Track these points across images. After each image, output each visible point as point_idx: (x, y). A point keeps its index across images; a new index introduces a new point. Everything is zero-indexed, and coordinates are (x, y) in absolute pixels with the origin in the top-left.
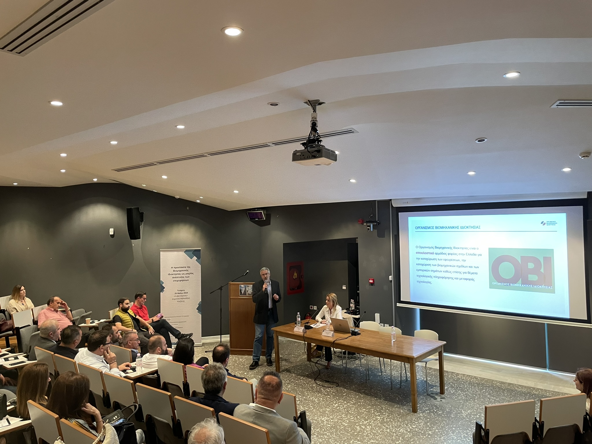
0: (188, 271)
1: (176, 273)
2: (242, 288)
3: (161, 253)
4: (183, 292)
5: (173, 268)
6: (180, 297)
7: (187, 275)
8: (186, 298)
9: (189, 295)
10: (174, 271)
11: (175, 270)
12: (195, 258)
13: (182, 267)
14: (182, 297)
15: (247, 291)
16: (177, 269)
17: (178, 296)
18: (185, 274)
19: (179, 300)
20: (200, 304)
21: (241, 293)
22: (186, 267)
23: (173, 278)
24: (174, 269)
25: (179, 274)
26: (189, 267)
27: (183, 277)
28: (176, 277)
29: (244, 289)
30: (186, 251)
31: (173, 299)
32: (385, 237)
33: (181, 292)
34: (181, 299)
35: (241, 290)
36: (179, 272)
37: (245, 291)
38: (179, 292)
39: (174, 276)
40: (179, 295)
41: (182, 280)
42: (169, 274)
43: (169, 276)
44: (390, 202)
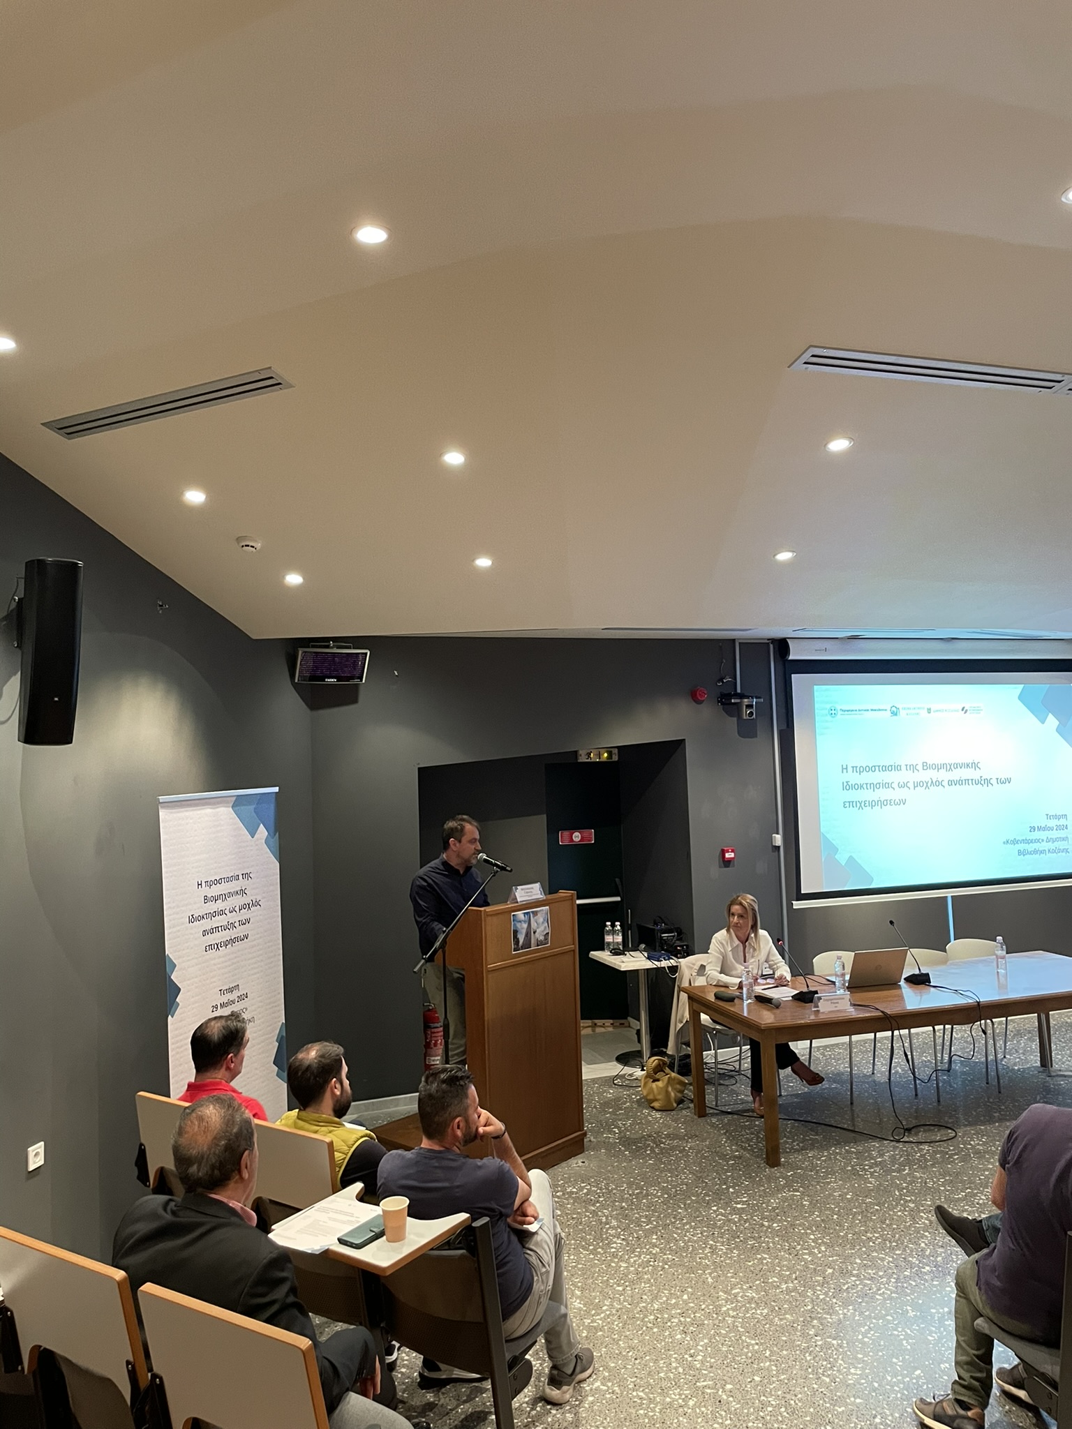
0: (244, 892)
1: (212, 907)
2: (520, 922)
3: (161, 813)
4: (235, 995)
5: (204, 885)
7: (245, 914)
9: (252, 1007)
10: (206, 899)
11: (210, 893)
12: (262, 831)
13: (229, 879)
15: (534, 933)
16: (216, 891)
18: (237, 909)
20: (282, 1037)
21: (517, 941)
22: (241, 877)
23: (205, 933)
24: (207, 891)
25: (222, 913)
26: (246, 876)
27: (233, 926)
28: (213, 931)
29: (525, 926)
30: (238, 804)
32: (756, 737)
33: (230, 997)
35: (516, 932)
36: (220, 905)
37: (528, 935)
38: (224, 999)
39: (207, 924)
41: (232, 941)
42: (192, 919)
43: (192, 928)
44: (771, 646)
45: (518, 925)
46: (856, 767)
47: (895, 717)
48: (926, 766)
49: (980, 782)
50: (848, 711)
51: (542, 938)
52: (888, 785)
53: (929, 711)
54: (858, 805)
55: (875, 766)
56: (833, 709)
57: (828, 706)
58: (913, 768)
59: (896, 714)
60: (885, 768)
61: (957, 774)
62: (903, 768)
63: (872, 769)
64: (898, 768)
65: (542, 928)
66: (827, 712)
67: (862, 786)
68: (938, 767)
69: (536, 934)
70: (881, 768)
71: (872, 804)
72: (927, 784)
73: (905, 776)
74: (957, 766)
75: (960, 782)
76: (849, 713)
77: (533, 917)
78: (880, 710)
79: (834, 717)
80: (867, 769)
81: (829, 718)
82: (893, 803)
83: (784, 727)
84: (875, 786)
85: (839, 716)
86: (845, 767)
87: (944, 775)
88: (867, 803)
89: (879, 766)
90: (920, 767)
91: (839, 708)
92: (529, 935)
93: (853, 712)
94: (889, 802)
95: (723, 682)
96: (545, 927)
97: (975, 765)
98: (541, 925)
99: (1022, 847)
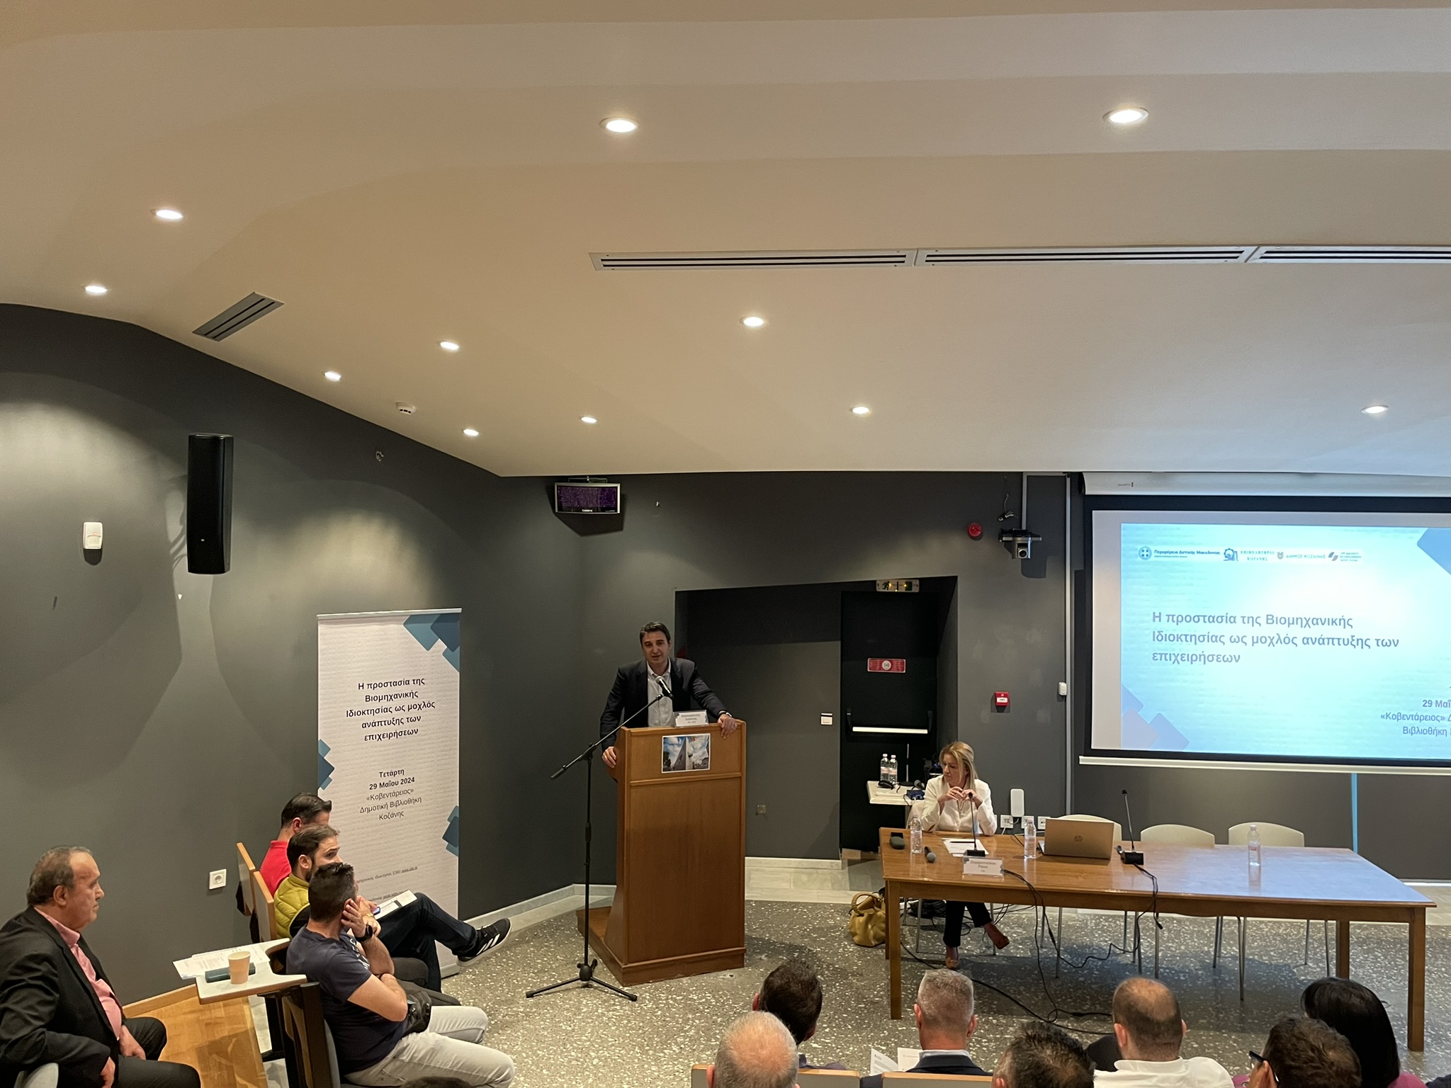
0: (414, 695)
1: (374, 705)
2: (673, 745)
3: (321, 628)
4: (398, 778)
5: (366, 686)
6: (388, 800)
7: (414, 713)
8: (409, 801)
9: (417, 789)
10: (368, 698)
11: (372, 693)
12: (440, 645)
13: (395, 684)
14: (394, 799)
15: (690, 756)
16: (380, 692)
17: (381, 796)
18: (406, 708)
19: (384, 812)
20: (455, 817)
21: (668, 762)
22: (411, 682)
23: (364, 726)
24: (367, 691)
25: (386, 710)
26: (420, 682)
27: (400, 721)
28: (374, 724)
29: (679, 749)
30: (411, 621)
31: (363, 810)
32: (1045, 577)
33: (393, 779)
34: (392, 804)
35: (667, 754)
36: (384, 704)
37: (682, 757)
38: (386, 780)
39: (369, 718)
40: (385, 790)
41: (397, 734)
42: (351, 713)
43: (349, 721)
44: (1068, 480)
45: (670, 748)
46: (1173, 616)
47: (1231, 561)
48: (1270, 619)
49: (1351, 642)
50: (1165, 553)
51: (700, 762)
52: (1216, 639)
53: (1280, 555)
54: (1173, 658)
55: (1198, 616)
56: (1145, 549)
57: (1139, 547)
58: (1254, 621)
59: (1232, 559)
60: (1212, 619)
61: (1315, 631)
62: (1239, 620)
63: (1196, 619)
64: (1232, 620)
65: (700, 753)
66: (1137, 553)
67: (1179, 638)
68: (1289, 622)
69: (692, 757)
70: (1206, 619)
71: (1192, 659)
72: (1272, 640)
73: (1239, 629)
74: (1316, 621)
75: (1321, 641)
76: (1167, 555)
77: (689, 742)
78: (1209, 553)
79: (1146, 559)
80: (1188, 619)
81: (1139, 559)
82: (1221, 659)
83: (1081, 567)
84: (1196, 639)
85: (1152, 559)
86: (1157, 614)
87: (1297, 632)
88: (1186, 657)
89: (1204, 616)
90: (1263, 620)
91: (1153, 548)
92: (682, 759)
93: (1172, 555)
94: (1215, 658)
95: (1004, 518)
96: (704, 753)
97: (1345, 622)
98: (698, 749)
99: (1410, 723)
